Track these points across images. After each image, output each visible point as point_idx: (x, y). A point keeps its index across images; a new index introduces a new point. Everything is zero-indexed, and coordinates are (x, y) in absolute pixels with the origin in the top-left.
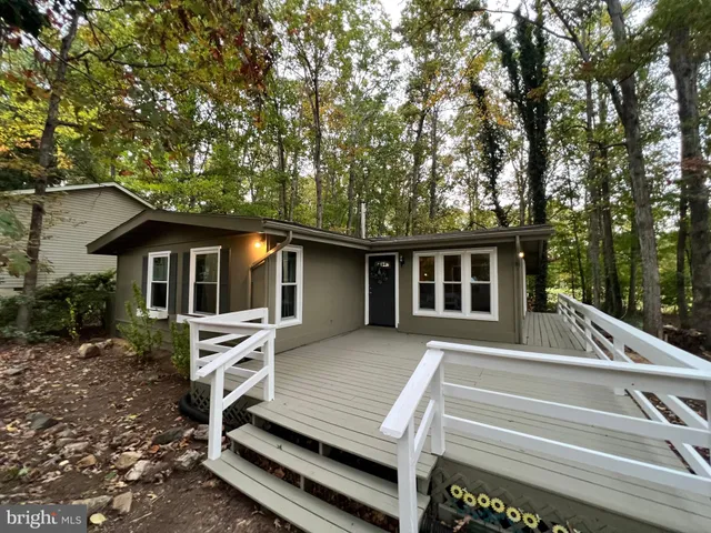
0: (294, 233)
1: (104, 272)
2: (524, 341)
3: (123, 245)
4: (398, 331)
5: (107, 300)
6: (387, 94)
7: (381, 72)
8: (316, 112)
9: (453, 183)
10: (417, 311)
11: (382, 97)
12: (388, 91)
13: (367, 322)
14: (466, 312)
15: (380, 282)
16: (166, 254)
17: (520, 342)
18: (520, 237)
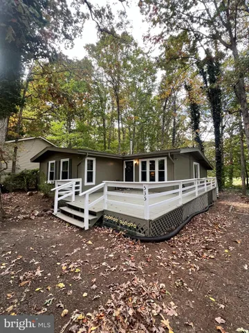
0: (89, 153)
1: (36, 169)
3: (41, 159)
5: (37, 179)
16: (54, 161)
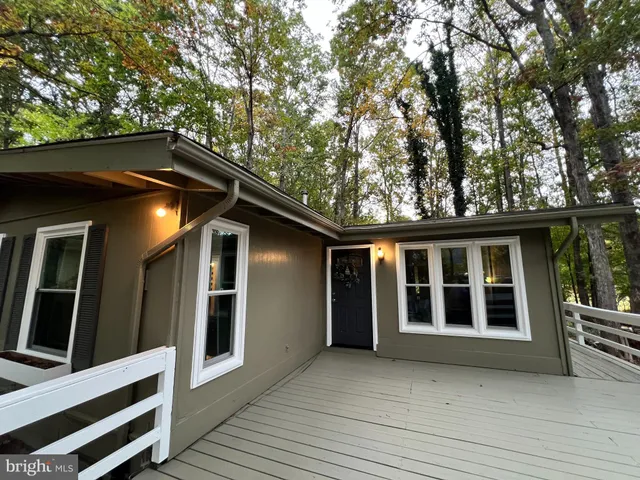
0: (243, 188)
2: (575, 369)
4: (377, 355)
8: (250, 111)
10: (405, 326)
11: (311, 112)
13: (329, 343)
14: (480, 328)
15: (349, 285)
17: (568, 372)
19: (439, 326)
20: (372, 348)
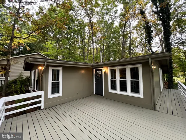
4: (104, 97)
6: (114, 21)
7: (112, 14)
9: (138, 45)
10: (110, 91)
12: (114, 20)
13: (94, 93)
14: (129, 93)
17: (154, 109)
18: (151, 59)
19: (118, 91)
20: (103, 95)
